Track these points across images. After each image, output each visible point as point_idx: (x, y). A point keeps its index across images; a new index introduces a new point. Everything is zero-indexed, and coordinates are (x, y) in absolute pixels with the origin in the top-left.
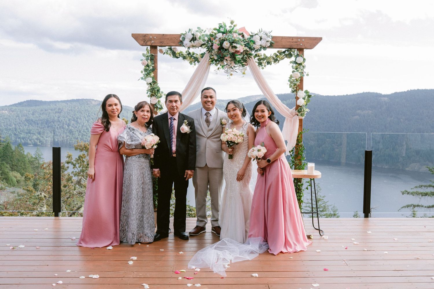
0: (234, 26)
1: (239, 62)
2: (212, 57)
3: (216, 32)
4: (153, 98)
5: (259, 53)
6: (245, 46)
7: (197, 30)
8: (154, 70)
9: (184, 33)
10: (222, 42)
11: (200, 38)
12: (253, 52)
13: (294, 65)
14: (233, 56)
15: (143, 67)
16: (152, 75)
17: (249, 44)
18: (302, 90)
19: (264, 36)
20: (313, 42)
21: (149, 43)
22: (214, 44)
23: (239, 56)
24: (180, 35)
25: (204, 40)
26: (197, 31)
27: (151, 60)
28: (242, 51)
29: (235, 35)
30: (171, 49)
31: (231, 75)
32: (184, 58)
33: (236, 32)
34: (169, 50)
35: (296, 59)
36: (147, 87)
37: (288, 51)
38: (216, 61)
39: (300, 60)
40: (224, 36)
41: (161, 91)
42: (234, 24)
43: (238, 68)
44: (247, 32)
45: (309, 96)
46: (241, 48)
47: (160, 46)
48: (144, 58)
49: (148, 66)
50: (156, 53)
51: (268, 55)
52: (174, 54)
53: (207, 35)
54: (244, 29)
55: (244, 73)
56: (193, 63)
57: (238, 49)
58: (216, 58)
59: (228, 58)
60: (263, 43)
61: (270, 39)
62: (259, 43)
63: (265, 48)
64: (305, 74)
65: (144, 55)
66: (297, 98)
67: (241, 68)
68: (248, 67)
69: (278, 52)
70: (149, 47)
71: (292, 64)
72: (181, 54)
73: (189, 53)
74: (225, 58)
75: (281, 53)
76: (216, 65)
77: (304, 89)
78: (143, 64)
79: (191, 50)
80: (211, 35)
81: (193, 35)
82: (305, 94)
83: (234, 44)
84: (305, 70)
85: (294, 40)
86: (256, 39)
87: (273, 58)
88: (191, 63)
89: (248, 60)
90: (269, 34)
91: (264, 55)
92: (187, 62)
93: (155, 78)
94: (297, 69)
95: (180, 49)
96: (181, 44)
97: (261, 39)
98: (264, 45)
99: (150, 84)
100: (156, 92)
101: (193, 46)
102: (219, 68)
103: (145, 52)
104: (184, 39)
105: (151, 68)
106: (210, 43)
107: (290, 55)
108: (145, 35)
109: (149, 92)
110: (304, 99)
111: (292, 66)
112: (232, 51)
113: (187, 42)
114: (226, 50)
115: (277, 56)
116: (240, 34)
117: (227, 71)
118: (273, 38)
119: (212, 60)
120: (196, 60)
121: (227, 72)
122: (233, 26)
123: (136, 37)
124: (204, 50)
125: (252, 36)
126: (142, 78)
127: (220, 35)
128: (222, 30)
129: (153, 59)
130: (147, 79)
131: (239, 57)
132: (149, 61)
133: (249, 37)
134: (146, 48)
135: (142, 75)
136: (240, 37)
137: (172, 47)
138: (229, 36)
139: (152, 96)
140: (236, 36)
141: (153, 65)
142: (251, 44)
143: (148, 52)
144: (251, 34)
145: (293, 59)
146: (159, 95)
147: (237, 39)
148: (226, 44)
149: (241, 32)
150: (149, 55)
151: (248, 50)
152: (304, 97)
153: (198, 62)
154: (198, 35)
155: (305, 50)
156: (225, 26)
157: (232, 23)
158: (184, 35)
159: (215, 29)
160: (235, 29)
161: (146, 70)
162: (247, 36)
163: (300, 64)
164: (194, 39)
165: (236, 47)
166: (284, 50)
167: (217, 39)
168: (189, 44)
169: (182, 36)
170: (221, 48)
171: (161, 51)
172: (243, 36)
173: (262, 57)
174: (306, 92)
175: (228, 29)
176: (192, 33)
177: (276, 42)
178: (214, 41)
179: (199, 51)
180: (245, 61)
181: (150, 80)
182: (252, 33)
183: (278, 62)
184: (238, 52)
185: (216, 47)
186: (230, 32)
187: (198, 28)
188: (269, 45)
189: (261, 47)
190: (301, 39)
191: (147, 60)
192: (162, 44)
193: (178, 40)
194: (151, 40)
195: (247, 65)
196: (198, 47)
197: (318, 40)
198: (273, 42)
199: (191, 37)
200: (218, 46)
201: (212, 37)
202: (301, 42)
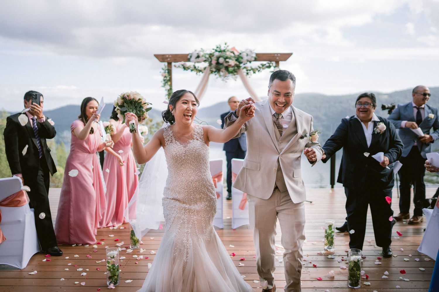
0: (228, 46)
1: (232, 72)
2: (212, 69)
3: (213, 51)
5: (246, 65)
6: (236, 60)
7: (201, 50)
8: (170, 80)
10: (218, 58)
11: (203, 56)
12: (242, 65)
14: (227, 68)
15: (162, 78)
16: (169, 83)
17: (239, 59)
19: (249, 53)
20: (285, 57)
21: (166, 60)
22: (213, 60)
24: (188, 55)
25: (206, 57)
28: (233, 64)
31: (226, 82)
32: (192, 70)
33: (228, 51)
34: (180, 65)
36: (166, 93)
38: (215, 72)
40: (220, 54)
42: (227, 45)
43: (230, 77)
44: (237, 51)
46: (232, 62)
47: (174, 62)
48: (163, 71)
49: (165, 77)
50: (171, 67)
51: (253, 67)
52: (185, 68)
53: (207, 54)
54: (234, 48)
55: (236, 80)
56: (198, 74)
57: (230, 63)
58: (214, 70)
59: (223, 69)
60: (249, 58)
61: (254, 55)
62: (245, 58)
63: (250, 62)
65: (163, 69)
67: (234, 76)
68: (238, 76)
69: (261, 65)
70: (166, 64)
72: (189, 68)
73: (195, 67)
74: (222, 70)
75: (263, 65)
76: (216, 75)
78: (162, 75)
79: (197, 65)
80: (211, 54)
81: (198, 54)
83: (227, 60)
85: (273, 55)
86: (244, 55)
87: (257, 69)
89: (238, 71)
90: (253, 52)
91: (251, 67)
92: (194, 73)
93: (171, 85)
95: (188, 64)
96: (189, 60)
97: (247, 55)
98: (249, 60)
99: (168, 90)
101: (198, 62)
102: (217, 78)
103: (164, 67)
104: (191, 57)
105: (168, 78)
106: (210, 59)
107: (269, 67)
108: (163, 55)
112: (226, 65)
113: (193, 59)
114: (222, 64)
115: (260, 68)
118: (257, 54)
119: (212, 72)
120: (200, 71)
121: (223, 80)
123: (157, 56)
124: (206, 64)
125: (240, 54)
126: (162, 86)
127: (217, 54)
128: (218, 49)
129: (170, 72)
130: (166, 86)
131: (231, 69)
132: (167, 73)
133: (238, 54)
134: (164, 64)
135: (162, 84)
136: (232, 55)
137: (183, 63)
138: (223, 54)
140: (228, 54)
141: (170, 76)
142: (240, 59)
145: (272, 69)
147: (229, 56)
148: (221, 60)
149: (232, 51)
150: (166, 68)
151: (238, 63)
154: (201, 54)
155: (280, 62)
156: (221, 47)
158: (191, 54)
159: (213, 49)
160: (228, 48)
161: (164, 80)
162: (236, 54)
164: (198, 57)
165: (228, 62)
166: (264, 63)
167: (215, 56)
168: (195, 60)
169: (190, 55)
170: (218, 63)
171: (175, 66)
172: (234, 54)
173: (249, 68)
175: (223, 48)
176: (197, 52)
177: (259, 57)
178: (213, 58)
179: (202, 65)
180: (236, 72)
181: (168, 87)
182: (241, 51)
183: (261, 71)
184: (230, 65)
185: (214, 62)
186: (224, 51)
187: (202, 49)
188: (253, 59)
189: (248, 61)
190: (277, 54)
191: (165, 72)
192: (176, 61)
193: (186, 58)
194: (167, 58)
195: (237, 74)
196: (201, 62)
197: (290, 55)
198: (256, 57)
199: (196, 55)
200: (216, 62)
201: (211, 55)
202: (278, 56)
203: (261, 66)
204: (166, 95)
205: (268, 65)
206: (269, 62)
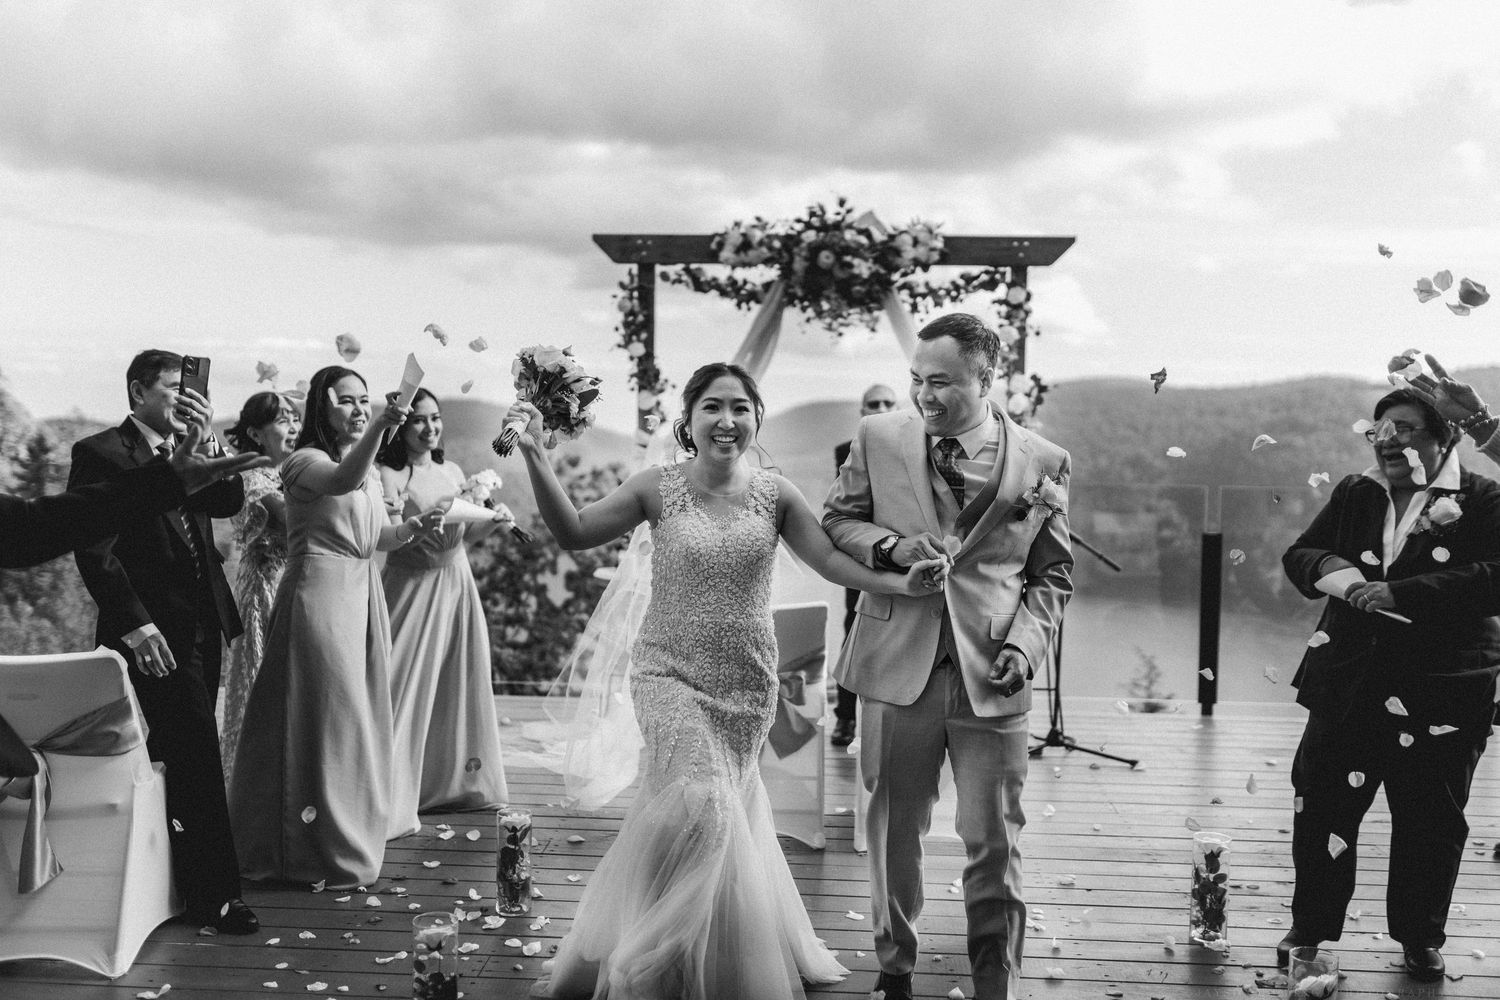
0: (849, 211)
1: (860, 302)
2: (791, 291)
3: (799, 227)
4: (645, 394)
5: (910, 278)
6: (876, 261)
7: (755, 222)
8: (648, 325)
9: (721, 230)
10: (815, 251)
11: (761, 243)
12: (896, 277)
13: (1004, 309)
14: (844, 287)
15: (620, 317)
16: (644, 336)
17: (887, 253)
18: (1022, 371)
19: (923, 236)
20: (1050, 249)
21: (634, 256)
22: (797, 259)
23: (858, 288)
24: (711, 238)
25: (771, 249)
26: (754, 227)
27: (640, 298)
28: (865, 274)
29: (849, 235)
30: (687, 270)
31: (841, 334)
32: (723, 293)
33: (849, 227)
34: (683, 273)
35: (1007, 295)
36: (633, 367)
37: (987, 272)
38: (802, 300)
39: (1018, 295)
40: (821, 238)
41: (662, 377)
42: (847, 206)
43: (857, 317)
44: (878, 224)
45: (1043, 389)
46: (863, 268)
47: (664, 263)
48: (622, 294)
49: (631, 313)
50: (652, 281)
51: (934, 285)
52: (700, 286)
53: (777, 237)
54: (870, 215)
55: (873, 330)
56: (744, 305)
57: (856, 271)
58: (800, 292)
59: (831, 291)
60: (921, 252)
61: (939, 244)
62: (909, 253)
63: (926, 267)
64: (1030, 332)
65: (622, 286)
66: (1010, 394)
67: (866, 317)
68: (882, 316)
69: (962, 277)
70: (635, 268)
71: (997, 307)
72: (714, 285)
73: (735, 282)
74: (826, 293)
75: (968, 279)
76: (804, 309)
77: (1030, 370)
78: (621, 308)
79: (740, 274)
80: (789, 237)
81: (744, 235)
82: (1032, 383)
83: (848, 258)
84: (1030, 321)
85: (1005, 245)
86: (904, 243)
87: (949, 293)
88: (739, 305)
89: (882, 296)
90: (936, 231)
91: (927, 284)
92: (729, 304)
93: (649, 344)
94: (1008, 317)
95: (711, 271)
96: (713, 258)
97: (916, 242)
98: (923, 258)
99: (640, 359)
100: (652, 379)
101: (745, 265)
102: (808, 320)
103: (626, 280)
104: (721, 245)
105: (641, 318)
106: (785, 254)
107: (991, 285)
108: (625, 239)
109: (635, 380)
110: (1028, 395)
111: (999, 313)
112: (840, 274)
113: (727, 253)
114: (826, 272)
115: (957, 288)
116: (861, 232)
117: (830, 324)
118: (948, 240)
119: (791, 299)
120: (753, 296)
121: (830, 328)
122: (843, 211)
123: (602, 241)
124: (772, 273)
125: (892, 237)
126: (619, 346)
127: (810, 236)
128: (816, 222)
129: (645, 295)
130: (631, 346)
131: (857, 290)
132: (636, 302)
133: (885, 238)
134: (628, 270)
135: (618, 338)
136: (863, 240)
137: (693, 266)
138: (833, 237)
139: (641, 388)
140: (851, 237)
141: (645, 312)
142: (891, 257)
143: (632, 281)
144: (892, 232)
145: (1001, 291)
146: (658, 386)
147: (853, 246)
148: (826, 258)
149: (863, 226)
150: (635, 285)
151: (882, 271)
152: (1027, 390)
153: (758, 302)
154: (757, 236)
155: (1031, 270)
156: (824, 212)
157: (842, 203)
158: (721, 235)
159: (799, 221)
160: (849, 219)
161: (626, 325)
162: (878, 237)
163: (1019, 307)
164: (746, 246)
165: (850, 266)
166: (974, 270)
167: (804, 245)
168: (735, 258)
169: (717, 239)
170: (813, 269)
171: (665, 277)
172: (869, 237)
173: (922, 289)
174: (1034, 378)
175: (831, 217)
176: (742, 230)
177: (955, 250)
178: (796, 250)
179: (759, 275)
180: (875, 300)
181: (639, 349)
182: (895, 229)
184: (858, 277)
185: (799, 265)
186: (837, 227)
187: (758, 219)
188: (936, 256)
189: (917, 262)
190: (1021, 240)
191: (631, 298)
192: (668, 260)
193: (704, 248)
194: (639, 249)
195: (880, 309)
196: (755, 265)
197: (1065, 243)
198: (946, 250)
199: (739, 240)
200: (806, 264)
201: (791, 241)
202: (1021, 248)
203: (961, 282)
204: (632, 376)
205: (984, 277)
206: (992, 269)
